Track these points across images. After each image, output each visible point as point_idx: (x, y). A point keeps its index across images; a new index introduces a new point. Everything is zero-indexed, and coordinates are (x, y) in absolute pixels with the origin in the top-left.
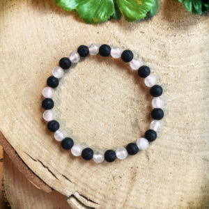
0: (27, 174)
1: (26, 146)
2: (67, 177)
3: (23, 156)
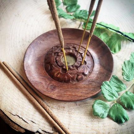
0: (10, 124)
1: (9, 109)
2: (33, 121)
3: (8, 114)
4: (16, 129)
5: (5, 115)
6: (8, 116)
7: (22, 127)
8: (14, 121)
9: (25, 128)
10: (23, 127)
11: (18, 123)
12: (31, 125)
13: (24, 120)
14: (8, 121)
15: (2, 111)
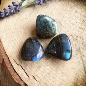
0: (12, 72)
4: (16, 79)
5: (10, 61)
6: (12, 64)
7: (22, 79)
8: (16, 71)
9: (25, 82)
10: (24, 81)
11: (19, 75)
12: (32, 81)
13: (26, 73)
14: (11, 68)
15: (7, 56)
